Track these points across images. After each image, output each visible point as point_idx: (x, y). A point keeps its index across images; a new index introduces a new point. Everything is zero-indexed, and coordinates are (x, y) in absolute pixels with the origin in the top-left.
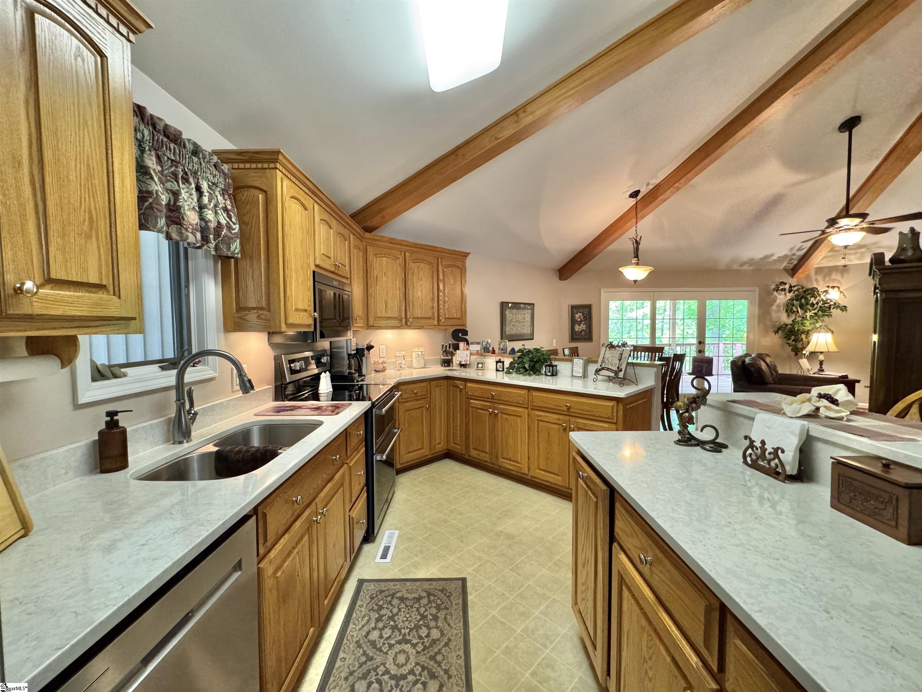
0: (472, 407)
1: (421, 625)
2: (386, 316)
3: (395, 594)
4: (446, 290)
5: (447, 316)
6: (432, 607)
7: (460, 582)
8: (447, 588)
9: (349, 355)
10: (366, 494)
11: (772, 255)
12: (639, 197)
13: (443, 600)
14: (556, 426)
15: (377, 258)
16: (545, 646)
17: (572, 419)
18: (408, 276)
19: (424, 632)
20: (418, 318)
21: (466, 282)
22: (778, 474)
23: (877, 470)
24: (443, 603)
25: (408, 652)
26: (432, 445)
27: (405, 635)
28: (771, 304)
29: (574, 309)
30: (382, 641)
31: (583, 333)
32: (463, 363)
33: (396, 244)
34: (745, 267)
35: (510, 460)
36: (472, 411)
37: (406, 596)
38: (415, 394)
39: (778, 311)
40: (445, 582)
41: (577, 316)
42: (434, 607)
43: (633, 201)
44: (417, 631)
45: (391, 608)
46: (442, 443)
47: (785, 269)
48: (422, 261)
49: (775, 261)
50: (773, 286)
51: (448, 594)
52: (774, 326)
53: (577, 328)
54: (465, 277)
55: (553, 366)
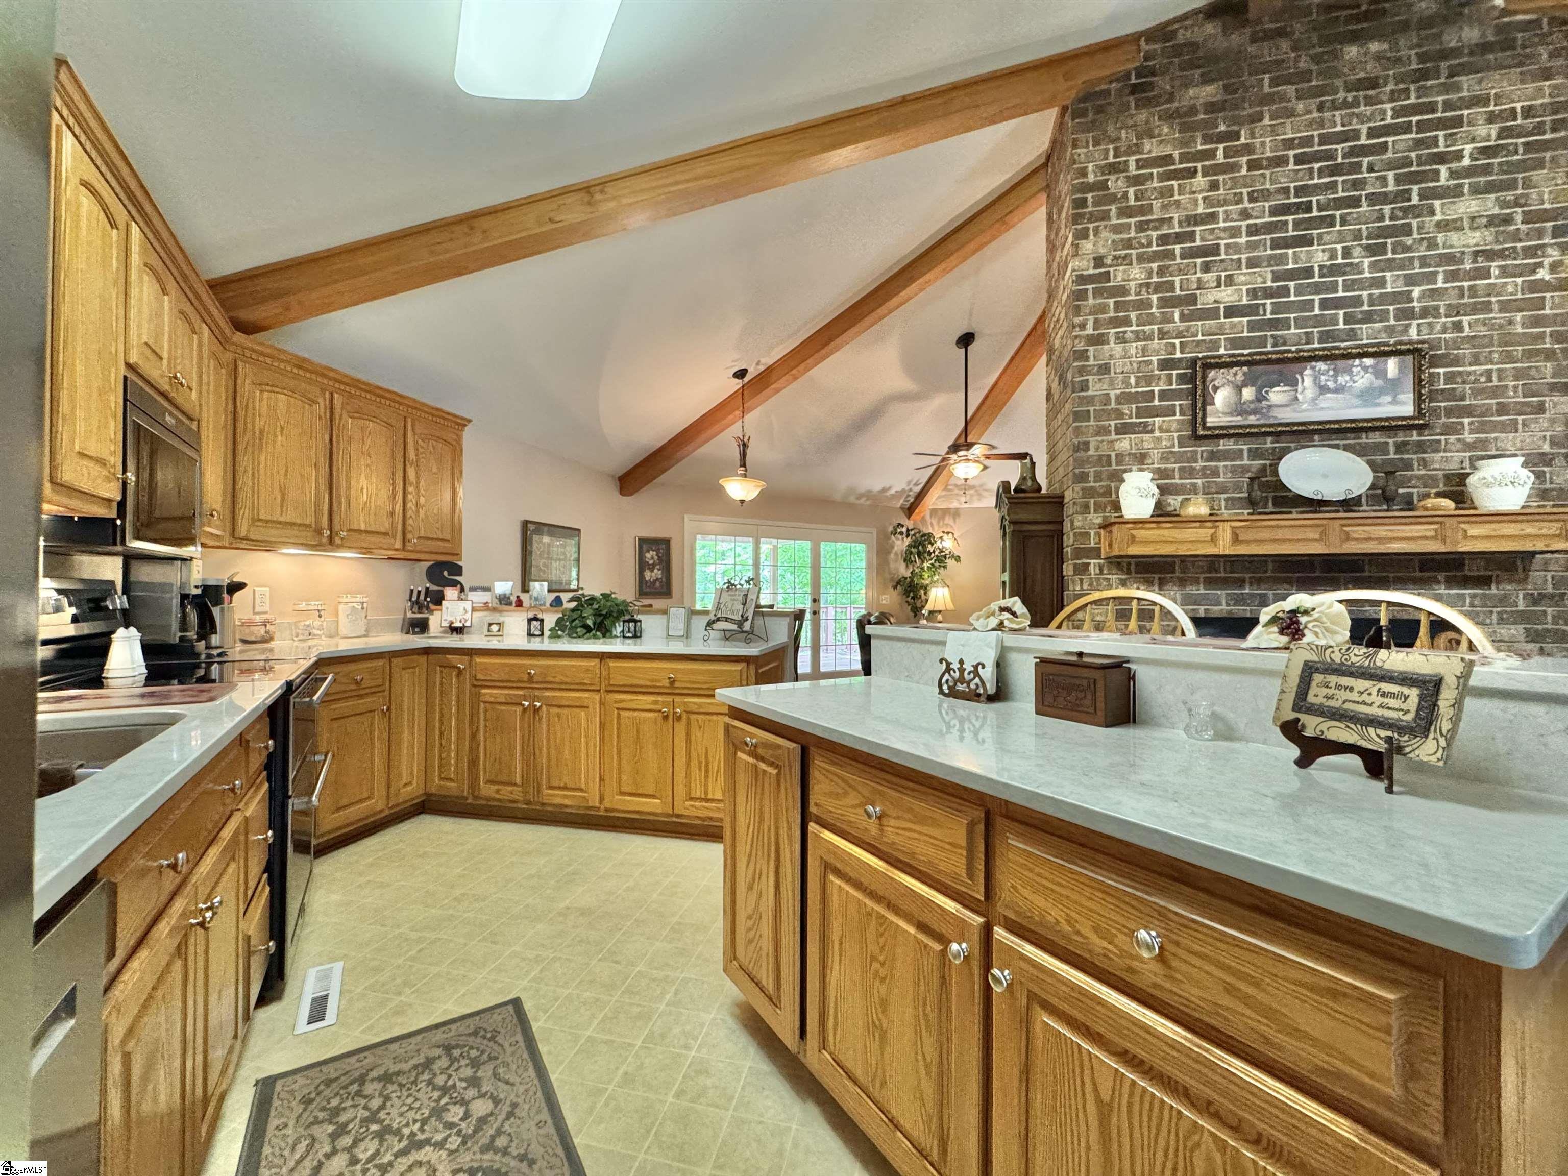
0: (485, 702)
1: (447, 1104)
2: (282, 519)
3: (367, 1075)
4: (422, 483)
5: (422, 534)
6: (460, 1067)
7: (510, 1008)
8: (485, 1026)
9: (184, 597)
10: (268, 889)
11: (890, 488)
12: (746, 379)
13: (482, 1047)
14: (651, 715)
15: (262, 391)
16: (687, 1047)
17: (678, 699)
18: (338, 442)
19: (455, 1113)
20: (359, 531)
21: (461, 472)
22: (979, 695)
23: (1074, 658)
24: (483, 1052)
25: (429, 1162)
26: (392, 790)
27: (413, 1134)
28: (889, 553)
29: (644, 544)
30: (359, 1167)
31: (658, 584)
32: (457, 624)
33: (311, 372)
34: (862, 501)
35: (565, 788)
36: (486, 711)
37: (396, 1070)
38: (357, 683)
39: (896, 561)
40: (478, 1018)
41: (648, 555)
42: (467, 1065)
43: (737, 384)
44: (440, 1118)
45: (363, 1102)
46: (414, 782)
47: (902, 508)
48: (374, 417)
49: (893, 496)
50: (891, 529)
51: (489, 1035)
52: (892, 580)
53: (648, 575)
54: (461, 463)
55: (635, 621)
